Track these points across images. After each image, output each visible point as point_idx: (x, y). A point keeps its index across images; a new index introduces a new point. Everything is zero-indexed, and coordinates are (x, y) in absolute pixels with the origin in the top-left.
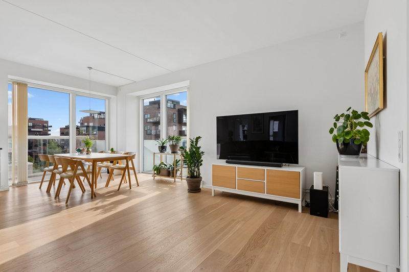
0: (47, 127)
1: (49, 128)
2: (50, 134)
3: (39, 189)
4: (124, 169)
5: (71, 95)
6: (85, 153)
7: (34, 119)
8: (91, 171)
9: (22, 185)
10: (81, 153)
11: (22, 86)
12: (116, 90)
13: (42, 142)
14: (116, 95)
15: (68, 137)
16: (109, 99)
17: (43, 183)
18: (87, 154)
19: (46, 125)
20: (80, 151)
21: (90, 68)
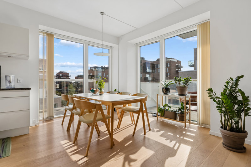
0: (69, 76)
1: (70, 77)
2: (70, 78)
3: (61, 126)
4: (138, 112)
5: (85, 45)
6: (98, 93)
7: (63, 72)
8: (110, 115)
9: (49, 119)
10: (95, 93)
11: (50, 36)
12: (118, 39)
13: (65, 85)
14: (118, 44)
15: (83, 80)
16: (112, 47)
17: (65, 117)
18: (100, 95)
19: (68, 75)
20: (94, 92)
21: (102, 13)
